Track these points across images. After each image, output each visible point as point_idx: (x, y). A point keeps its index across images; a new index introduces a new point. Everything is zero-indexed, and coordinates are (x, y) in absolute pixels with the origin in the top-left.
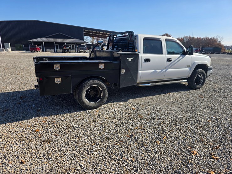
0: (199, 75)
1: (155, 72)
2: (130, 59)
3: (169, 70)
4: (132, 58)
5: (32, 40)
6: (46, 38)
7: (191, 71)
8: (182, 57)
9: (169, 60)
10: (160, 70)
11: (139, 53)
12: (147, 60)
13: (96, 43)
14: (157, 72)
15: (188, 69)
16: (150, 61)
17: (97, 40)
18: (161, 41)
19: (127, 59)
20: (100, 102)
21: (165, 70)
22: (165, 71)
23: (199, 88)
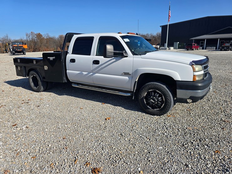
0: (151, 91)
1: (81, 74)
2: (51, 58)
3: (97, 74)
4: (53, 58)
5: (193, 38)
6: (211, 34)
7: (132, 81)
8: (115, 60)
9: (96, 62)
10: (87, 73)
11: (68, 53)
12: (73, 61)
14: (83, 74)
19: (48, 58)
21: (92, 73)
22: (92, 75)
23: (153, 114)
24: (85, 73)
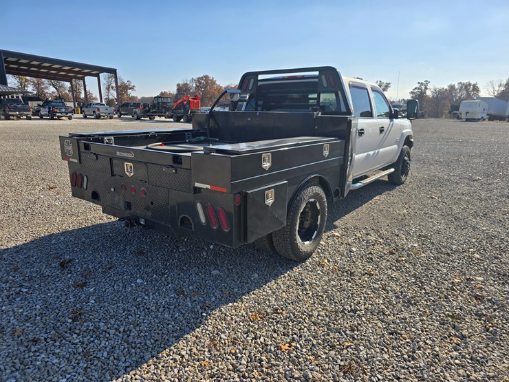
0: (404, 157)
3: (381, 150)
7: (398, 149)
8: (392, 123)
9: (382, 130)
10: (373, 152)
13: (35, 92)
15: (396, 146)
16: (363, 133)
17: (37, 86)
18: (367, 89)
20: (317, 239)
22: (378, 153)
23: (403, 182)
24: (371, 153)
